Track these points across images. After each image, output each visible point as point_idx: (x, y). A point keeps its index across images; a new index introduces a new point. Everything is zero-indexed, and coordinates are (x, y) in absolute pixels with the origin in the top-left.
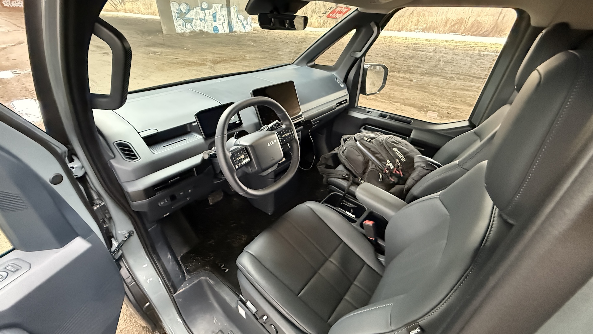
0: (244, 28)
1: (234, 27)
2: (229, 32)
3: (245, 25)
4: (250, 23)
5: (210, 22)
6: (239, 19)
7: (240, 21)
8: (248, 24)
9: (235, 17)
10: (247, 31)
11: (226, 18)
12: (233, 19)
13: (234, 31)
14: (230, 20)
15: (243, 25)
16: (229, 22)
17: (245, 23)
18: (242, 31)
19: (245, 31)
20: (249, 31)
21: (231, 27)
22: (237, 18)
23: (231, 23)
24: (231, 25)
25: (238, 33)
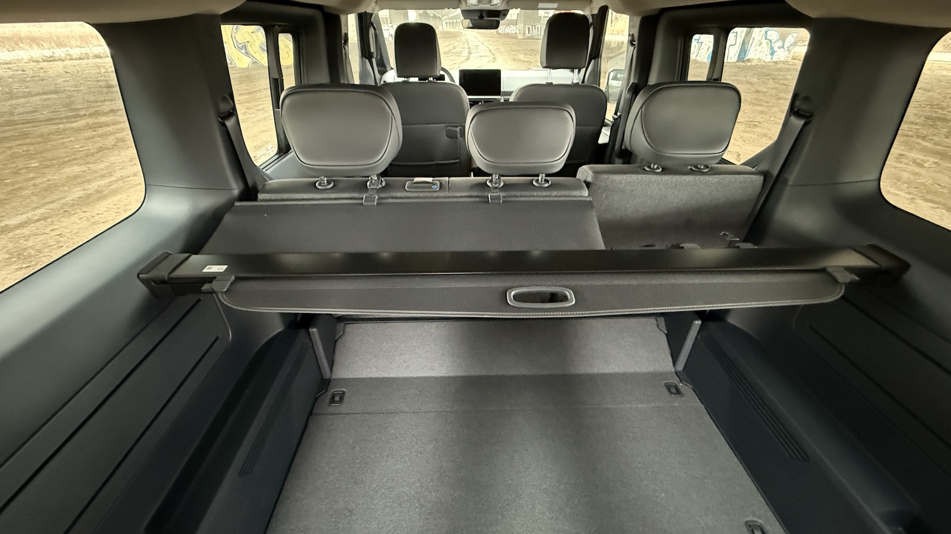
0: (772, 54)
1: (750, 52)
2: (735, 60)
3: (776, 49)
4: (789, 44)
6: (768, 38)
7: (767, 43)
8: (783, 47)
9: (759, 35)
10: (775, 59)
11: (741, 37)
12: (754, 39)
13: (746, 59)
14: (746, 42)
15: (772, 48)
16: (743, 43)
17: (776, 46)
18: (764, 58)
19: (772, 59)
20: (782, 59)
21: (746, 51)
22: (764, 37)
23: (746, 46)
24: (746, 49)
25: (753, 64)
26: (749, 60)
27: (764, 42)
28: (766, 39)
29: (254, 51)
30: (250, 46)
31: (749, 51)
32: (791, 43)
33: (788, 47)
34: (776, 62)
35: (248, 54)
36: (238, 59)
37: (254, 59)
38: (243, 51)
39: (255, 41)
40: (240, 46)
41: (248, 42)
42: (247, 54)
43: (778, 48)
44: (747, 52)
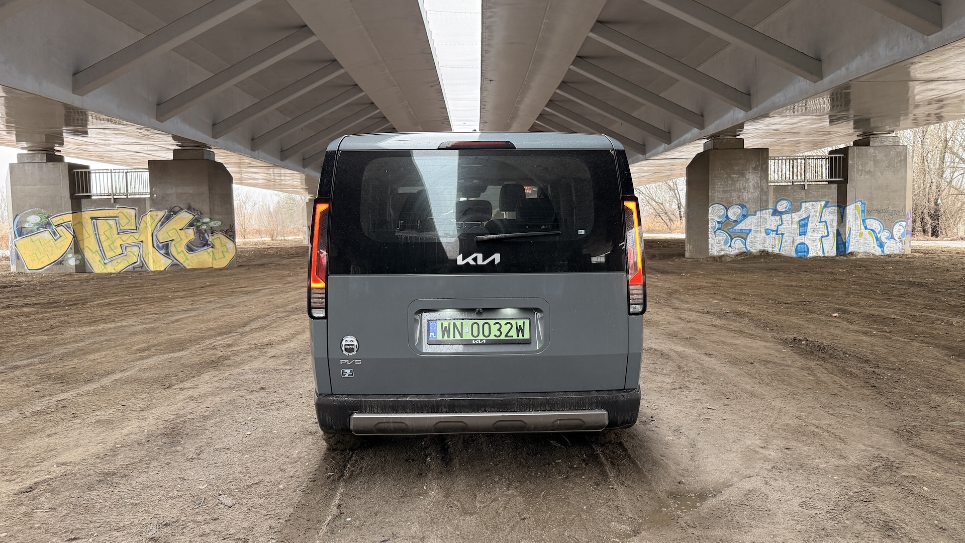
0: (881, 245)
1: (851, 244)
2: (836, 254)
3: (883, 239)
5: (789, 236)
6: (868, 227)
7: (870, 233)
8: (892, 237)
9: (857, 224)
10: (887, 252)
11: (833, 227)
12: (850, 230)
13: (848, 251)
14: (841, 232)
15: (878, 239)
16: (838, 234)
17: (884, 236)
18: (872, 251)
19: (883, 251)
20: (897, 252)
21: (844, 244)
22: (863, 227)
23: (843, 237)
24: (844, 241)
25: (858, 257)
26: (852, 254)
27: (866, 232)
28: (866, 228)
29: (177, 251)
30: (174, 245)
31: (849, 243)
32: (901, 233)
33: (899, 238)
34: (889, 256)
35: (169, 255)
36: (154, 262)
37: (175, 261)
38: (163, 252)
39: (181, 239)
40: (160, 245)
41: (172, 240)
42: (167, 254)
43: (886, 238)
44: (847, 244)
